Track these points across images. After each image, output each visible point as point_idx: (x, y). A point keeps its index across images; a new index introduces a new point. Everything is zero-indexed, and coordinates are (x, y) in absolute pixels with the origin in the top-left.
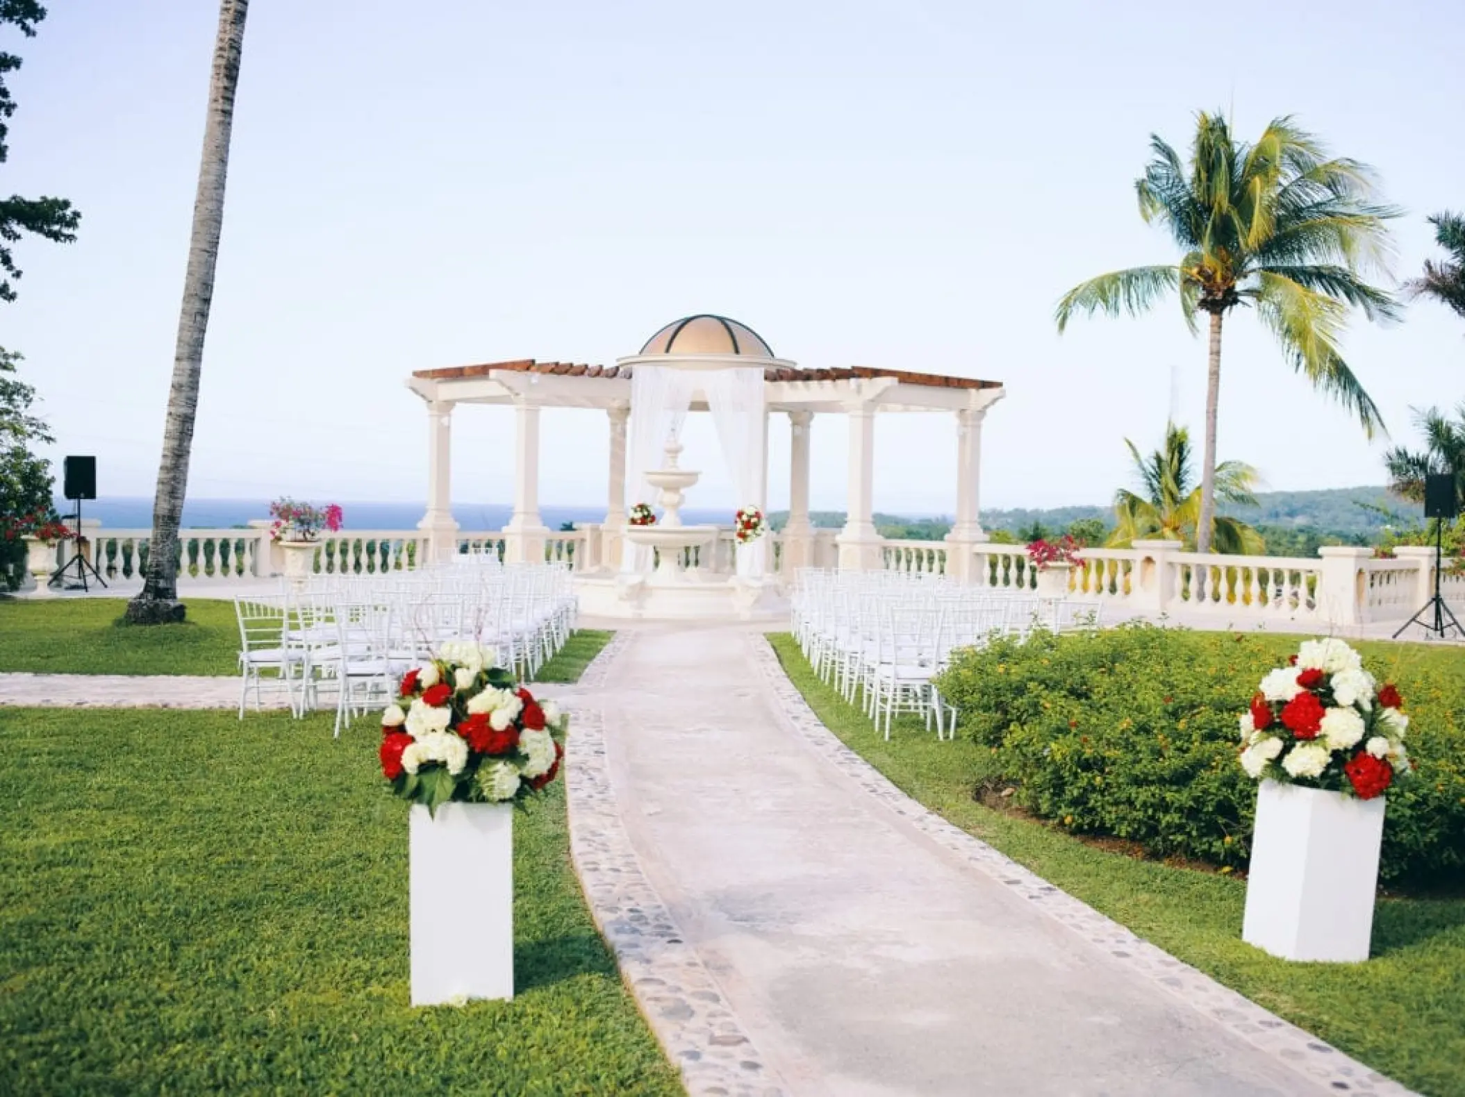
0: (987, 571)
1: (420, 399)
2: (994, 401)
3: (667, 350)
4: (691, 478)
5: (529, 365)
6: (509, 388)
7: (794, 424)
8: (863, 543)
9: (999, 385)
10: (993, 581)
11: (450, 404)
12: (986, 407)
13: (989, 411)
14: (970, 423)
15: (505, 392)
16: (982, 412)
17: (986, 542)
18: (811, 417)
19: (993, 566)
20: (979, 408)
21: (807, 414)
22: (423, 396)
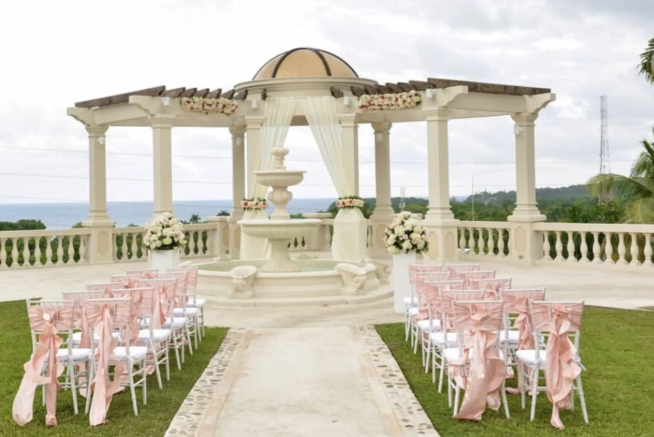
0: (547, 246)
1: (81, 124)
2: (545, 104)
3: (274, 76)
4: (297, 177)
5: (160, 92)
6: (146, 110)
7: (377, 132)
8: (444, 227)
9: (548, 91)
10: (553, 254)
11: (104, 127)
12: (538, 109)
13: (540, 113)
14: (525, 123)
15: (143, 114)
16: (535, 115)
17: (545, 221)
18: (390, 126)
19: (552, 241)
20: (532, 111)
21: (387, 124)
22: (82, 121)
